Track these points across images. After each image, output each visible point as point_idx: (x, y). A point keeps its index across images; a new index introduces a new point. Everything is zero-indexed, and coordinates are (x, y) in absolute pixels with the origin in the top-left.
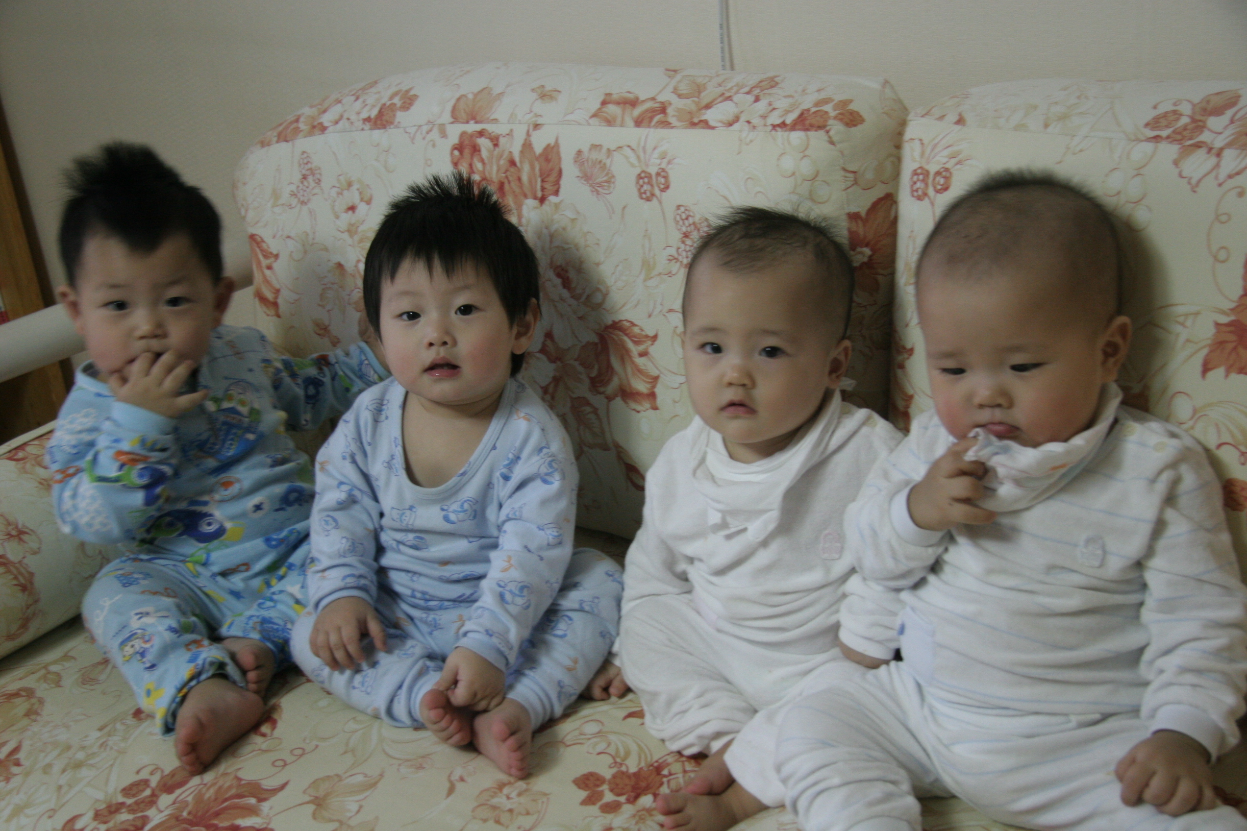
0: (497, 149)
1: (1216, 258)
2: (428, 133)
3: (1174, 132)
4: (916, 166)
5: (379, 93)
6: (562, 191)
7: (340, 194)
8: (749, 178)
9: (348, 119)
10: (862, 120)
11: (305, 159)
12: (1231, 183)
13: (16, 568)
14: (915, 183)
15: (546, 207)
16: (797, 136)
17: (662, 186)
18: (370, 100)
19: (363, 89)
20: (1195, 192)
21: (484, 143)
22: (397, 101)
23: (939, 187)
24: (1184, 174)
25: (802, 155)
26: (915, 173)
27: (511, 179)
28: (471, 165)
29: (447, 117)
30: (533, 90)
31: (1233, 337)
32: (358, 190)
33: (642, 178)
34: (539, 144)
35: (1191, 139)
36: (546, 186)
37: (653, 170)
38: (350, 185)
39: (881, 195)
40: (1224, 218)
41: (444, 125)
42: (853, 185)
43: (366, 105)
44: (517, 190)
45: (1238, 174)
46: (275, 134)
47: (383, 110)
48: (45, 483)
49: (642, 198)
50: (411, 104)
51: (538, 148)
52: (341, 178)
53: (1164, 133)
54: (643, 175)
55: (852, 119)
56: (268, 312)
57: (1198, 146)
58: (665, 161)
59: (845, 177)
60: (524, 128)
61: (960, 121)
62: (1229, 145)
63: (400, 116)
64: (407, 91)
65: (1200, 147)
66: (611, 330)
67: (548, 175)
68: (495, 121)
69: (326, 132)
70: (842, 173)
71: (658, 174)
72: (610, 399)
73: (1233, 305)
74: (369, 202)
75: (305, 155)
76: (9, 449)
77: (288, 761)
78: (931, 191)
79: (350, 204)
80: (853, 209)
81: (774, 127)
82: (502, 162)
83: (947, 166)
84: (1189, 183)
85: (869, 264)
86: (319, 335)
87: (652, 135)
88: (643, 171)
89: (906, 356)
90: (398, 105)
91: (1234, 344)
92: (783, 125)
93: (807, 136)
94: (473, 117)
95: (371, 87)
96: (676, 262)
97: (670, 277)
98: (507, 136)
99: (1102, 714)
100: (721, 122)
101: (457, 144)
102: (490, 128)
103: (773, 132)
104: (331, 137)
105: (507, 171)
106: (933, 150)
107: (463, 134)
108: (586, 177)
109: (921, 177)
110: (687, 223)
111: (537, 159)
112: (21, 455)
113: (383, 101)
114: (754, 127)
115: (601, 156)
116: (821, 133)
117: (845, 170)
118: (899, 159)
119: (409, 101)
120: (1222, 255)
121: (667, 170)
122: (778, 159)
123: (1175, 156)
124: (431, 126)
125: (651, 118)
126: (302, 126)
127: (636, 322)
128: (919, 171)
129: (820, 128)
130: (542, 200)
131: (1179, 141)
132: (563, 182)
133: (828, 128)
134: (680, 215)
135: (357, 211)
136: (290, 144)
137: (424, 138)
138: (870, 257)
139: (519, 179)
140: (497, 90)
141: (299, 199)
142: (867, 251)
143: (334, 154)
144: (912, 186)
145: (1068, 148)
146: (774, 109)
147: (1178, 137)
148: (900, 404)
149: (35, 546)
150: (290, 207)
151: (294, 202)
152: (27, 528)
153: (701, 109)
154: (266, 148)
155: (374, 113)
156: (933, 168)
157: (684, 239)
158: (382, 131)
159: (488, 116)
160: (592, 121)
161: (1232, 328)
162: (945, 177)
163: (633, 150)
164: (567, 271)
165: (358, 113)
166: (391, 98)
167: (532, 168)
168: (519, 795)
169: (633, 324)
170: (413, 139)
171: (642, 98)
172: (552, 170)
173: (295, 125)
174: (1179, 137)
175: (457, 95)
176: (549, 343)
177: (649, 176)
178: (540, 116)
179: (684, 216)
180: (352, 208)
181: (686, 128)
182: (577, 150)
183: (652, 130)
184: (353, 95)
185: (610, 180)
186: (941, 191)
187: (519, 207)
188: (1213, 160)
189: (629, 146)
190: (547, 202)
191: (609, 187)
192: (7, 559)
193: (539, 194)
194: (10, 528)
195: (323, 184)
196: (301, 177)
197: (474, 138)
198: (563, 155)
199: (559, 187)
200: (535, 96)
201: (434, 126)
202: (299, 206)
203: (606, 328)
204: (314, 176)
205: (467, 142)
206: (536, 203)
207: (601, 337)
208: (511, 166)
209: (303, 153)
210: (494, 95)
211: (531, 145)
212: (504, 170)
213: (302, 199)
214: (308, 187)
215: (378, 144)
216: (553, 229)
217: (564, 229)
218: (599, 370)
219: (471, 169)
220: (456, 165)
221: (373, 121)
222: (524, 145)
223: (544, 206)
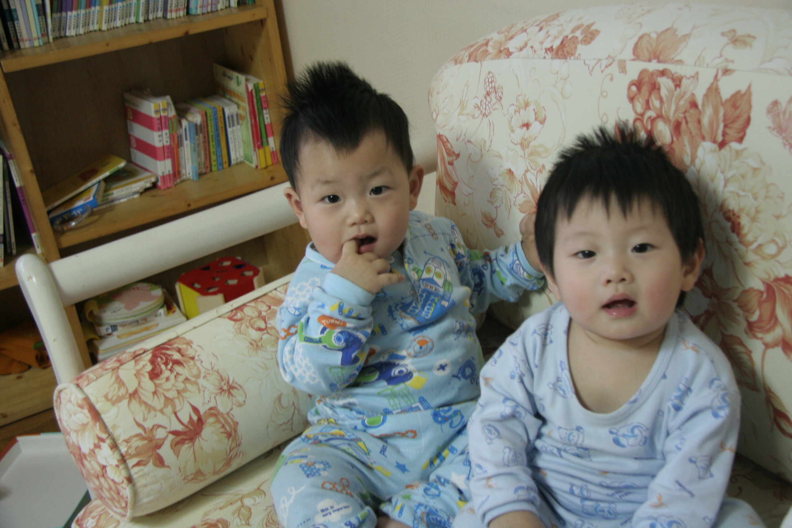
0: (678, 89)
2: (607, 67)
5: (562, 25)
6: (746, 139)
7: (517, 111)
9: (532, 47)
11: (491, 79)
13: (224, 418)
15: (725, 151)
18: (554, 32)
19: (546, 21)
21: (665, 83)
22: (578, 34)
27: (689, 119)
28: (647, 102)
29: (628, 54)
30: (723, 34)
32: (534, 110)
34: (727, 90)
36: (728, 131)
38: (527, 105)
41: (625, 61)
43: (549, 36)
44: (694, 131)
46: (467, 54)
47: (565, 42)
48: (255, 344)
50: (592, 39)
51: (726, 94)
52: (520, 98)
56: (446, 199)
60: (714, 73)
63: (581, 49)
64: (589, 26)
66: (782, 283)
67: (733, 122)
68: (680, 62)
69: (511, 57)
72: (767, 346)
74: (542, 122)
75: (491, 75)
76: (231, 308)
79: (526, 122)
82: (682, 103)
86: (486, 225)
90: (580, 38)
94: (656, 56)
95: (554, 19)
98: (691, 79)
101: (636, 81)
102: (673, 68)
104: (515, 61)
105: (685, 112)
107: (643, 72)
108: (780, 129)
111: (723, 104)
112: (239, 315)
113: (565, 34)
119: (590, 35)
124: (611, 60)
126: (490, 49)
130: (722, 145)
132: (749, 131)
135: (530, 129)
136: (479, 63)
137: (602, 72)
139: (699, 121)
140: (682, 31)
141: (481, 111)
143: (516, 76)
149: (241, 399)
150: (473, 117)
151: (477, 113)
152: (237, 383)
154: (458, 66)
155: (556, 44)
158: (562, 61)
159: (673, 56)
164: (739, 217)
165: (542, 43)
166: (573, 31)
167: (716, 112)
170: (591, 72)
172: (738, 117)
173: (484, 48)
175: (640, 34)
176: (706, 278)
178: (733, 62)
180: (527, 125)
182: (773, 99)
184: (537, 25)
187: (694, 148)
190: (727, 148)
192: (218, 411)
193: (720, 138)
194: (222, 384)
195: (503, 101)
196: (485, 93)
197: (654, 77)
198: (754, 103)
199: (744, 135)
200: (725, 40)
201: (614, 60)
202: (481, 117)
203: (777, 280)
204: (496, 93)
205: (646, 79)
206: (715, 146)
207: (769, 287)
208: (691, 107)
209: (489, 73)
210: (679, 36)
211: (717, 89)
212: (683, 110)
213: (484, 111)
214: (490, 102)
215: (557, 73)
216: (729, 174)
217: (743, 176)
218: (761, 316)
219: (647, 105)
220: (632, 99)
221: (554, 51)
222: (710, 89)
223: (723, 151)
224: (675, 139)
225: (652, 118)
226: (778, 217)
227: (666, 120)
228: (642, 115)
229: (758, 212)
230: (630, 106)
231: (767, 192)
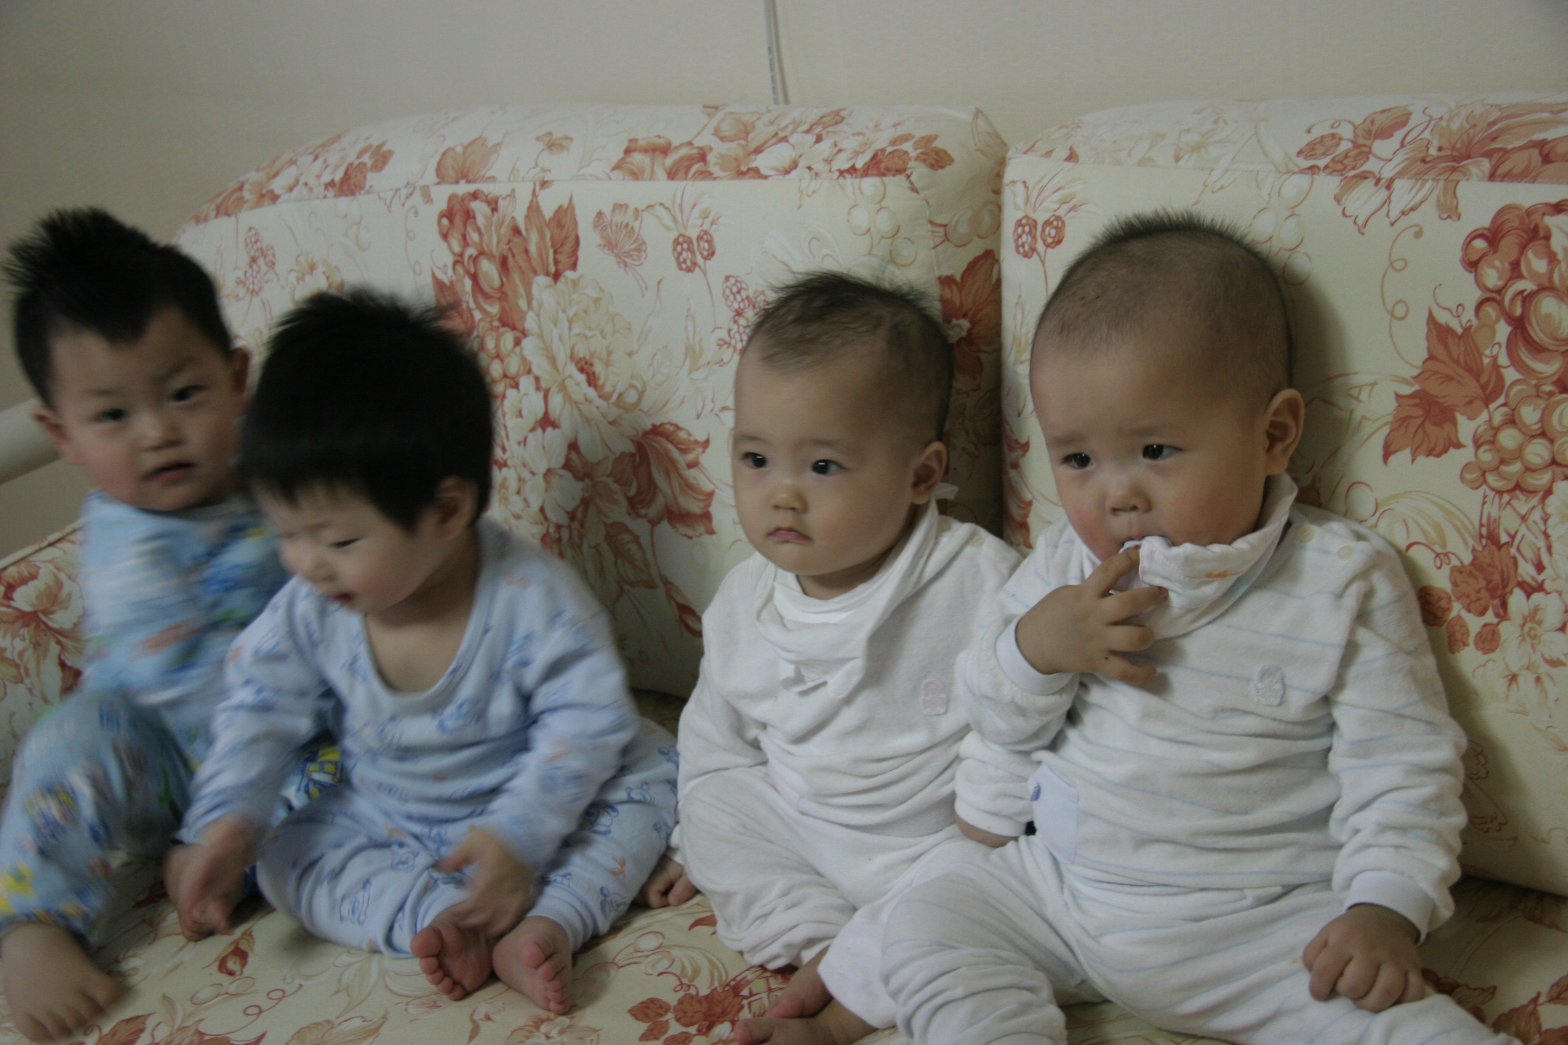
0: (496, 214)
1: (1392, 314)
2: (408, 197)
3: (1333, 160)
4: (1020, 215)
5: (344, 149)
6: (580, 264)
7: (300, 278)
8: (814, 238)
9: (306, 184)
10: (951, 160)
11: (254, 238)
12: (1404, 222)
14: (1020, 236)
15: (561, 284)
16: (870, 184)
17: (706, 253)
18: (333, 159)
19: (324, 146)
20: (1363, 234)
21: (479, 208)
22: (367, 159)
23: (1050, 240)
24: (1348, 213)
25: (877, 207)
26: (1019, 223)
27: (515, 251)
28: (464, 236)
29: (430, 177)
30: (538, 139)
31: (1419, 412)
32: (324, 273)
33: (679, 244)
34: (549, 205)
35: (1354, 168)
36: (560, 258)
37: (693, 234)
38: (313, 267)
39: (979, 252)
40: (1399, 265)
41: (427, 187)
42: (943, 242)
43: (327, 166)
44: (524, 265)
45: (1412, 209)
46: (213, 206)
47: (349, 172)
49: (681, 269)
50: (385, 163)
51: (548, 212)
52: (302, 259)
53: (1322, 163)
54: (681, 240)
55: (938, 160)
57: (1363, 176)
58: (708, 221)
59: (933, 232)
60: (530, 187)
61: (1072, 157)
62: (1401, 174)
63: (372, 178)
64: (380, 147)
65: (1366, 178)
66: (651, 437)
67: (562, 245)
68: (492, 179)
69: (279, 201)
70: (929, 227)
71: (699, 238)
72: (653, 523)
73: (1416, 372)
75: (253, 232)
77: (264, 1008)
78: (1040, 246)
80: (946, 272)
81: (842, 173)
82: (503, 231)
83: (1058, 213)
84: (1355, 222)
85: (969, 339)
87: (690, 189)
88: (681, 235)
89: (1020, 452)
90: (369, 164)
91: (1420, 420)
92: (853, 170)
93: (883, 182)
94: (464, 175)
95: (334, 143)
96: (728, 347)
97: (721, 366)
98: (508, 199)
99: (1283, 886)
100: (776, 169)
101: (445, 211)
102: (485, 188)
103: (841, 180)
104: (286, 208)
105: (508, 243)
106: (1039, 194)
107: (452, 198)
108: (610, 245)
109: (1027, 229)
110: (738, 297)
111: (547, 225)
113: (349, 160)
114: (817, 174)
115: (628, 218)
116: (901, 178)
117: (931, 223)
118: (1000, 207)
119: (382, 158)
120: (1400, 311)
121: (710, 232)
122: (849, 213)
123: (1337, 191)
124: (411, 189)
125: (688, 168)
126: (247, 195)
127: (681, 425)
128: (1024, 221)
129: (898, 172)
130: (556, 276)
131: (1341, 172)
132: (581, 253)
133: (908, 172)
134: (731, 290)
136: (233, 218)
137: (403, 205)
138: (970, 330)
139: (526, 251)
140: (492, 140)
141: (248, 289)
142: (965, 324)
143: (290, 228)
144: (1016, 241)
145: (1205, 186)
146: (840, 151)
147: (1338, 166)
148: (1015, 511)
150: (237, 298)
151: (242, 291)
153: (749, 155)
154: (201, 226)
155: (339, 176)
156: (1041, 217)
157: (736, 318)
158: (350, 198)
159: (483, 173)
160: (611, 175)
161: (1417, 401)
162: (1056, 228)
163: (666, 208)
164: (592, 365)
165: (319, 177)
166: (360, 155)
167: (542, 236)
168: (561, 1032)
169: (678, 428)
170: (389, 208)
171: (674, 144)
172: (566, 238)
173: (237, 195)
174: (1340, 167)
175: (442, 149)
176: (574, 456)
177: (689, 241)
178: (550, 171)
179: (735, 289)
181: (732, 178)
182: (598, 211)
183: (690, 183)
184: (311, 153)
185: (640, 248)
186: (1053, 245)
187: (528, 287)
188: (1383, 194)
189: (661, 204)
190: (562, 279)
191: (639, 257)
193: (552, 269)
195: (278, 267)
196: (248, 260)
197: (466, 202)
198: (579, 219)
199: (577, 260)
200: (541, 145)
201: (415, 188)
202: (248, 296)
203: (645, 434)
204: (265, 257)
205: (457, 207)
206: (548, 280)
207: (639, 445)
208: (514, 235)
209: (250, 229)
210: (489, 147)
211: (538, 207)
212: (506, 241)
213: (251, 287)
214: (258, 272)
215: (346, 216)
216: (571, 312)
217: (585, 312)
218: (639, 487)
219: (465, 243)
220: (445, 236)
221: (337, 186)
222: (530, 208)
223: (559, 284)
224: (504, 279)
225: (474, 256)
226: (630, 355)
227: (490, 257)
228: (461, 255)
229: (609, 353)
230: (444, 245)
231: (614, 325)
